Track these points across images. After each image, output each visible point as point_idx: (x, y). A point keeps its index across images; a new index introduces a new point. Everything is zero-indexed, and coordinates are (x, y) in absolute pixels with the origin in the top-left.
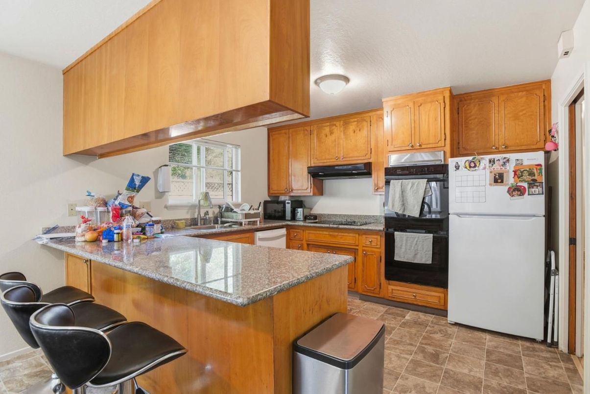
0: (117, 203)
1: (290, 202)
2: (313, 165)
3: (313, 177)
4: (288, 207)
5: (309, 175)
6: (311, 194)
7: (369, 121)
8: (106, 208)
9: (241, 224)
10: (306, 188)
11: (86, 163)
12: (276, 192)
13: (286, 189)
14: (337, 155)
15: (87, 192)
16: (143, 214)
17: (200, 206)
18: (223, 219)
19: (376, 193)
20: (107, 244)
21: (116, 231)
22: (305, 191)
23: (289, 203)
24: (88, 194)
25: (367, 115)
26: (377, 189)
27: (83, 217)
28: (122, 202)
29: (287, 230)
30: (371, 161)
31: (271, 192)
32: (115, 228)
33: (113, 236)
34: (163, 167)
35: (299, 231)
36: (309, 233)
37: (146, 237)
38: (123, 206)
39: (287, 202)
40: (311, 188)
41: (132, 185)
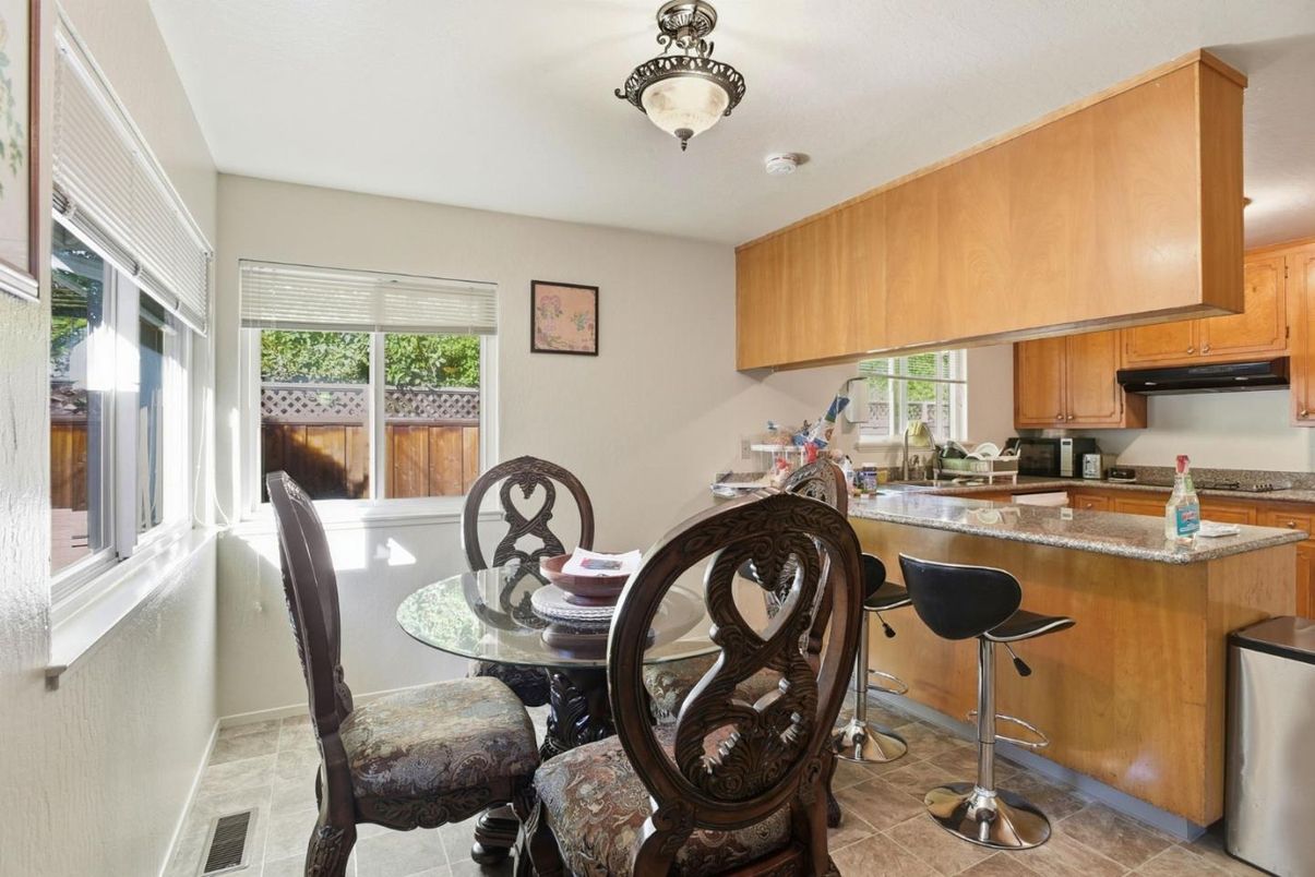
0: (811, 439)
1: (1071, 440)
2: (1126, 366)
3: (1126, 390)
4: (1067, 452)
5: (1118, 385)
6: (1123, 425)
7: (1281, 269)
8: (795, 448)
9: (986, 480)
10: (1108, 413)
12: (1034, 421)
13: (1060, 414)
14: (1191, 344)
15: (767, 423)
17: (906, 447)
18: (945, 471)
19: (1301, 423)
22: (1108, 420)
23: (1068, 443)
24: (768, 426)
25: (1277, 254)
26: (1307, 414)
27: (780, 461)
28: (819, 438)
29: (1069, 496)
30: (1285, 354)
31: (1023, 420)
34: (854, 382)
35: (1099, 498)
36: (1124, 504)
38: (819, 444)
39: (1063, 440)
40: (1122, 412)
41: (832, 413)
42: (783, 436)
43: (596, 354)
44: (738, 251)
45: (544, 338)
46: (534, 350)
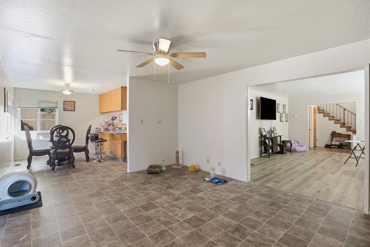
8: (107, 124)
15: (104, 121)
16: (115, 125)
27: (102, 126)
28: (110, 123)
32: (108, 128)
34: (121, 114)
41: (112, 119)
42: (106, 122)
43: (74, 111)
44: (100, 95)
45: (66, 109)
46: (64, 110)
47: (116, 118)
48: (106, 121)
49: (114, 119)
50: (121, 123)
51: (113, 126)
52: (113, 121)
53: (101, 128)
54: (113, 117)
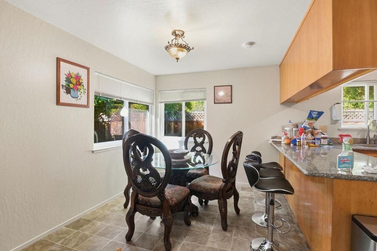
0: (303, 126)
8: (297, 129)
11: (290, 106)
15: (290, 120)
16: (318, 133)
17: (369, 130)
20: (293, 146)
21: (297, 140)
24: (289, 121)
27: (285, 133)
28: (305, 126)
32: (298, 139)
33: (296, 143)
34: (337, 104)
37: (315, 145)
38: (306, 128)
41: (310, 117)
42: (293, 125)
43: (231, 103)
44: (280, 66)
45: (217, 100)
46: (215, 103)
47: (320, 114)
48: (295, 122)
49: (315, 116)
50: (336, 126)
51: (312, 134)
52: (312, 121)
53: (280, 138)
54: (311, 111)
